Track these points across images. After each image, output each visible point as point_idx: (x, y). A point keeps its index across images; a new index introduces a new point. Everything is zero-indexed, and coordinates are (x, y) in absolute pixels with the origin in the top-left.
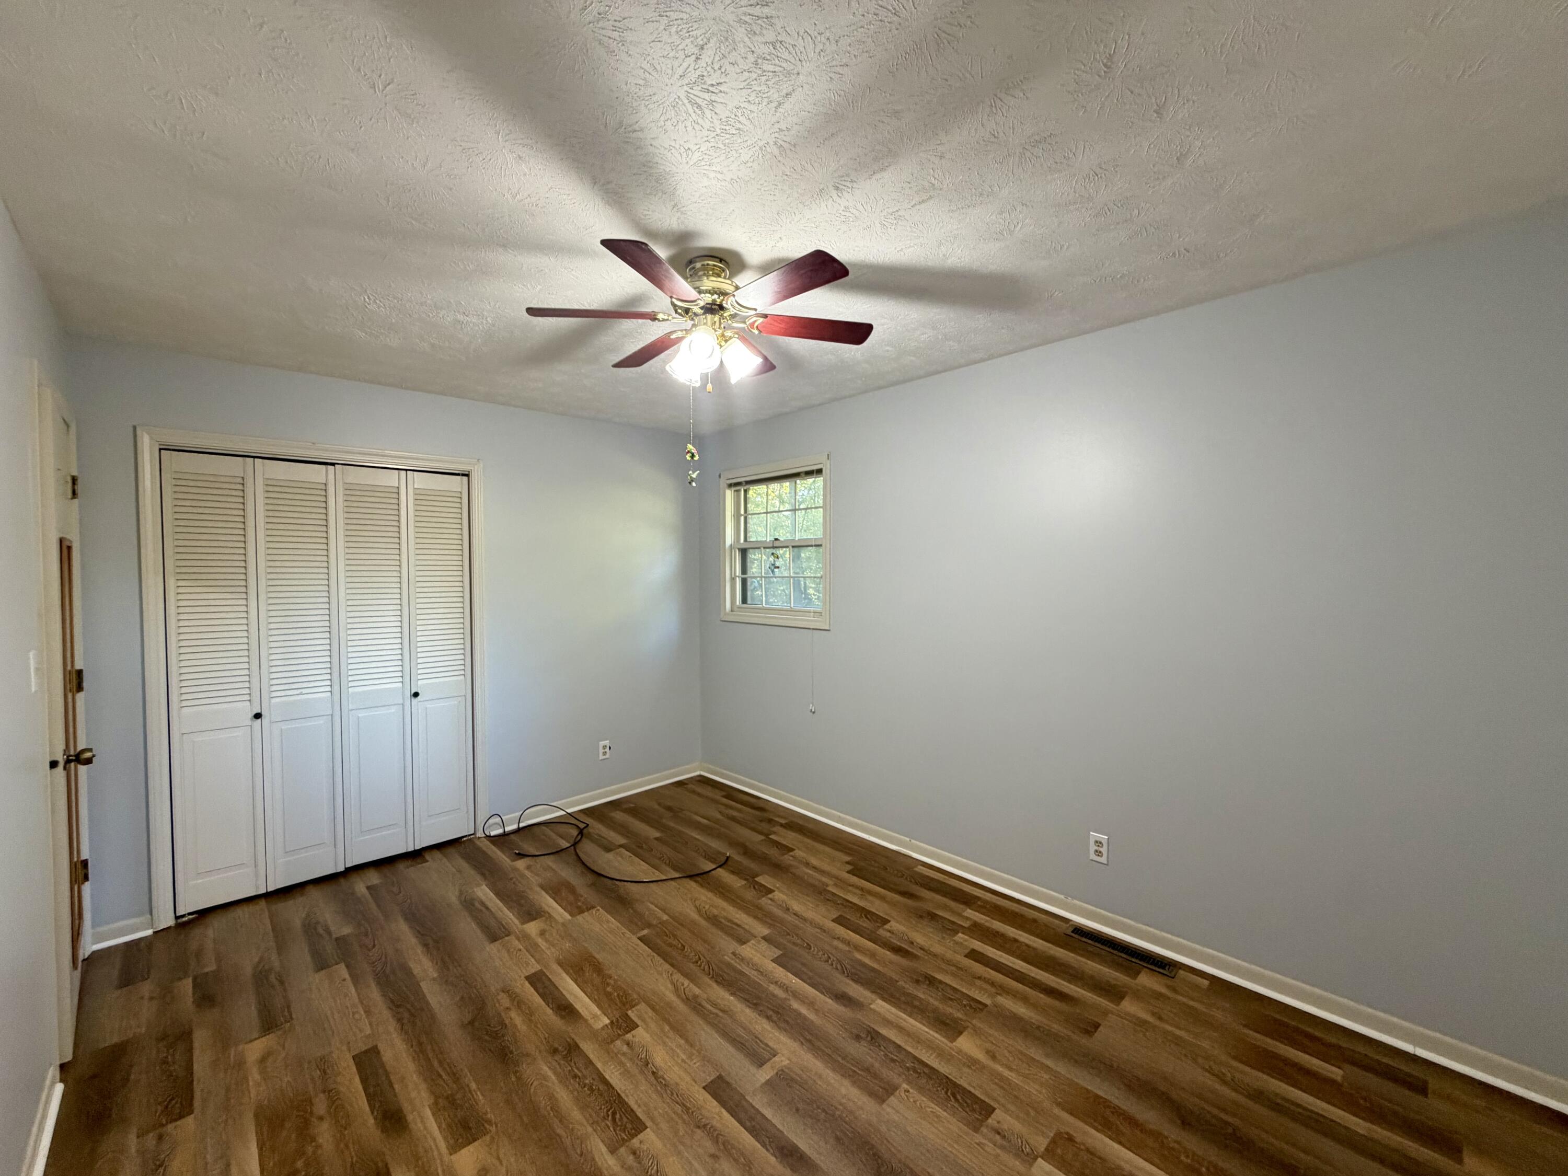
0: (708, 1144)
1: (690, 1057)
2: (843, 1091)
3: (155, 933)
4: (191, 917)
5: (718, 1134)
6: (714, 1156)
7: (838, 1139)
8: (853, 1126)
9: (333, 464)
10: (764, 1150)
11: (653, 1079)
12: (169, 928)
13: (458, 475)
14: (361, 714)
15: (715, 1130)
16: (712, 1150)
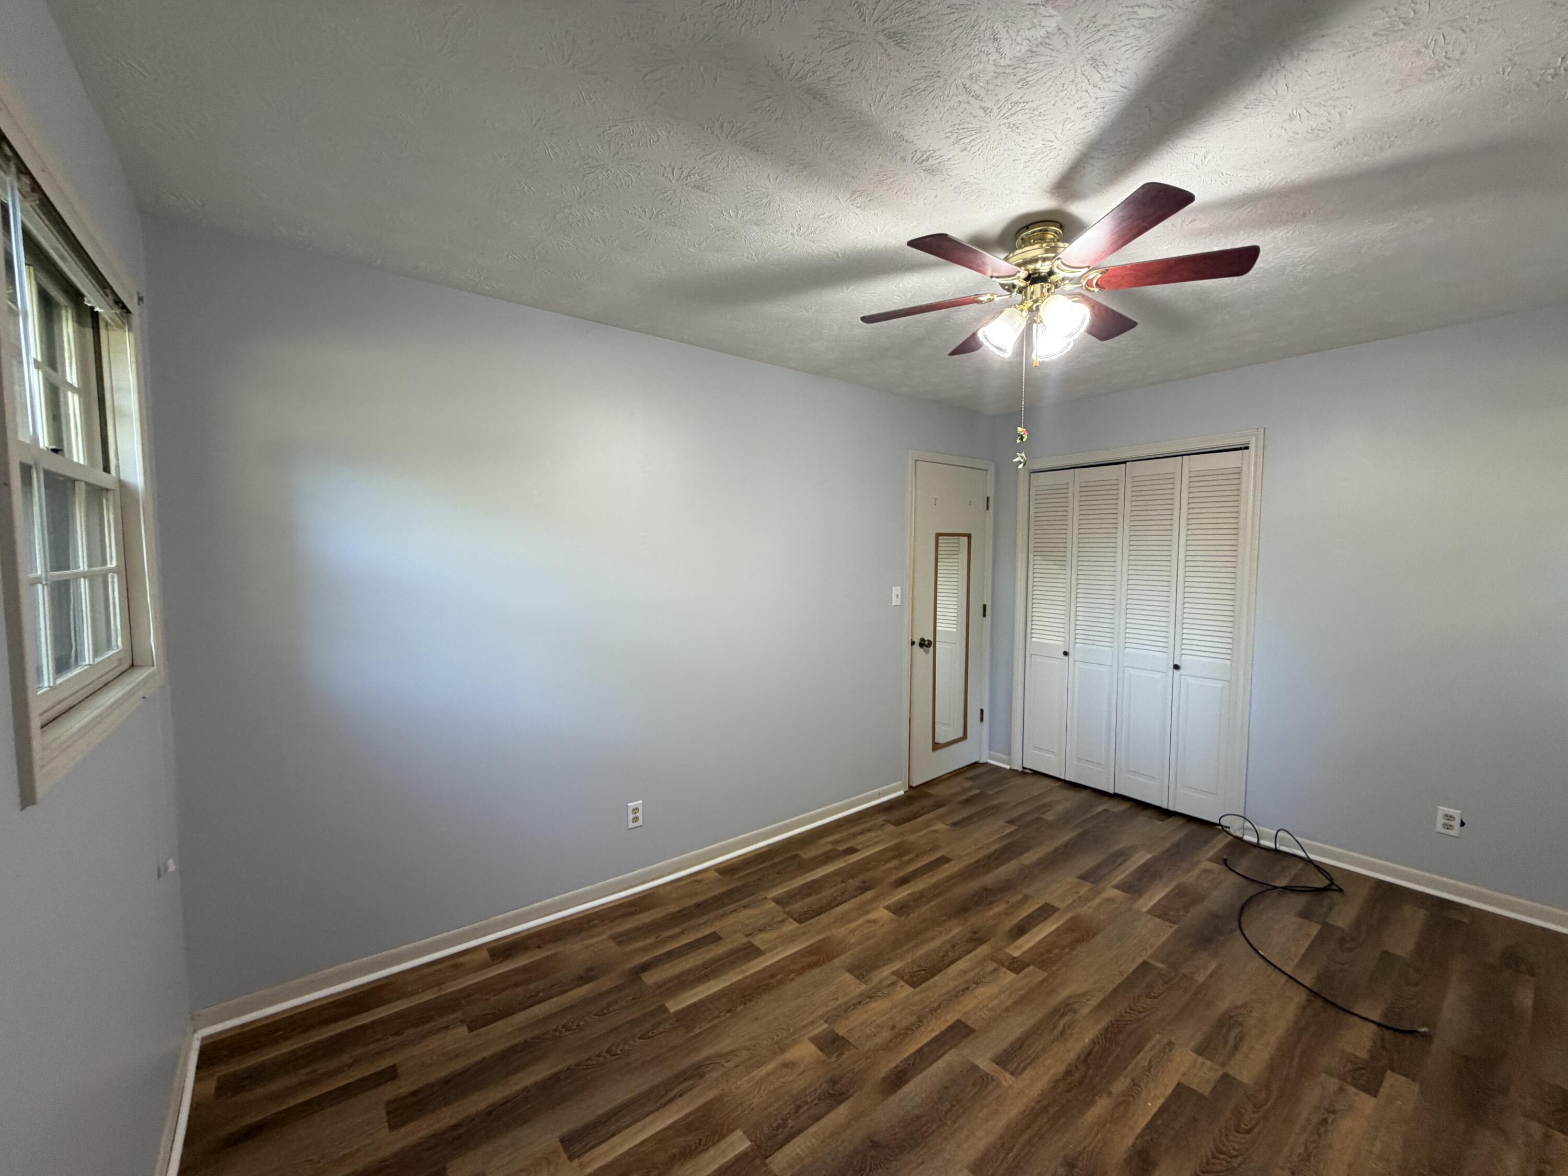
0: (905, 1023)
1: (991, 1010)
2: (979, 1133)
3: (1011, 769)
4: (1029, 771)
5: (913, 1030)
6: (893, 1027)
7: (918, 1118)
8: (935, 1133)
9: (1125, 462)
10: (902, 1059)
11: (963, 987)
12: (1017, 771)
13: (1240, 449)
14: (1134, 672)
15: (917, 1028)
16: (899, 1027)
